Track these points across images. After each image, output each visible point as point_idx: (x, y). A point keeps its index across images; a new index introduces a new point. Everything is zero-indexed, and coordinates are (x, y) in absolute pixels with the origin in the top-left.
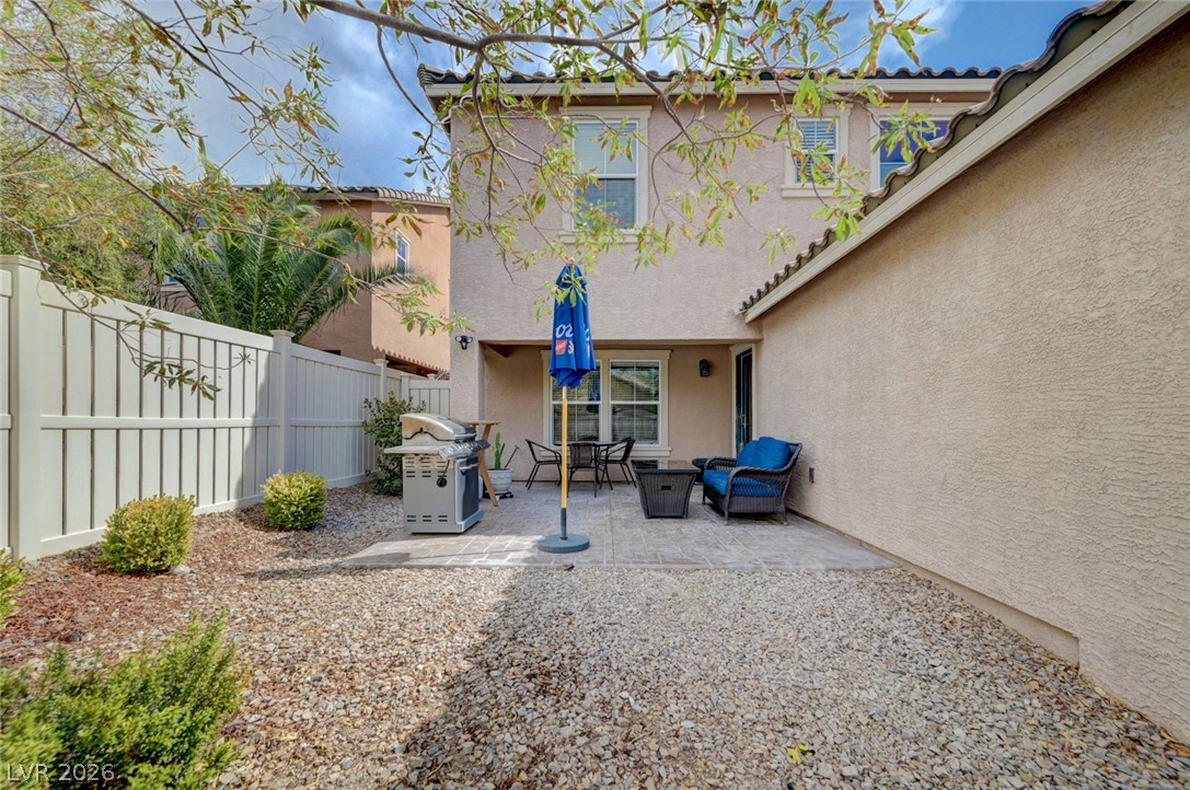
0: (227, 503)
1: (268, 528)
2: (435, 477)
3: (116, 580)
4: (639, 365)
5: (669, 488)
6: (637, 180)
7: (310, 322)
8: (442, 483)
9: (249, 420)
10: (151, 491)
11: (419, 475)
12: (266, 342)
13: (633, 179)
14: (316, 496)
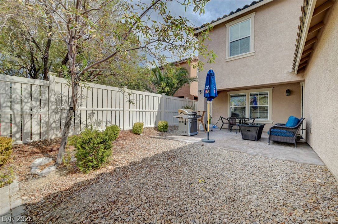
0: (153, 126)
1: (158, 131)
2: (184, 123)
3: (133, 134)
4: (260, 94)
5: (250, 131)
6: (250, 37)
7: (175, 91)
8: (185, 124)
9: (157, 110)
10: (138, 121)
11: (181, 122)
12: (160, 96)
13: (249, 37)
14: (166, 125)
